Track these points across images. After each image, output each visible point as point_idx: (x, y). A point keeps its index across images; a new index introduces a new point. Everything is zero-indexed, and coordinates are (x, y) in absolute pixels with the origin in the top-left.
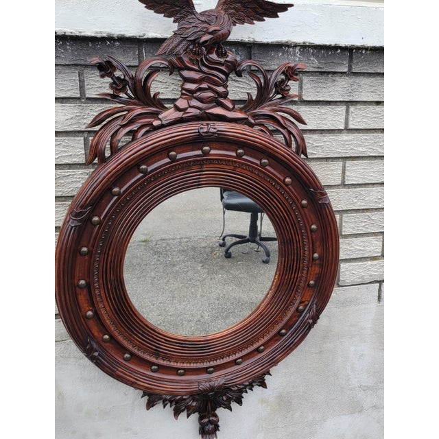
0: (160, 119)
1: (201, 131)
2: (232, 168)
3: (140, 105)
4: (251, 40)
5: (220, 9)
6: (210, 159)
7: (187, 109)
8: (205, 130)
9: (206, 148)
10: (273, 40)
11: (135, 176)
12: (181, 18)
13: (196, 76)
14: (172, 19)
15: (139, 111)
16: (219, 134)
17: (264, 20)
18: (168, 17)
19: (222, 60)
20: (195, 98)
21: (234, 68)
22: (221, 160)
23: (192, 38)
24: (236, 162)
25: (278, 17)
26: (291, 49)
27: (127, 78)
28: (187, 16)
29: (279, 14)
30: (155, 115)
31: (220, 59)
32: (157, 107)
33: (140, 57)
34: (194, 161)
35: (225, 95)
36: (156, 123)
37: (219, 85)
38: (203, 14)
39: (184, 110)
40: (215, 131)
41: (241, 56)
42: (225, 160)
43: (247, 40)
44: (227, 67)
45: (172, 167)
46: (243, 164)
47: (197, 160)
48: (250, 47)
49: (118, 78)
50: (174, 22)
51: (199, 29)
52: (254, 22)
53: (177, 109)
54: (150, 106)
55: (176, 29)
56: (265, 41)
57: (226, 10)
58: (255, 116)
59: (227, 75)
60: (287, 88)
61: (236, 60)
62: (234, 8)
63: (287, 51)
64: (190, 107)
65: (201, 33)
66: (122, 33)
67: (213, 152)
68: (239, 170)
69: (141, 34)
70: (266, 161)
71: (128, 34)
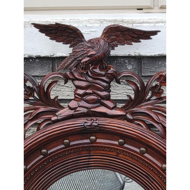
0: (57, 116)
1: (86, 124)
2: (115, 154)
3: (44, 105)
4: (137, 54)
5: (103, 37)
6: (96, 146)
7: (77, 108)
8: (89, 124)
9: (93, 138)
11: (38, 157)
12: (74, 44)
13: (84, 84)
14: (69, 45)
15: (42, 109)
16: (100, 127)
17: (140, 42)
18: (65, 44)
19: (103, 73)
20: (84, 100)
21: (115, 77)
22: (105, 147)
24: (117, 149)
27: (34, 87)
28: (78, 43)
29: (151, 37)
30: (53, 113)
31: (101, 72)
32: (56, 107)
33: (53, 69)
34: (83, 147)
35: (108, 98)
36: (54, 118)
37: (101, 90)
38: (90, 41)
39: (74, 109)
40: (96, 124)
41: (133, 65)
42: (108, 147)
44: (108, 77)
45: (65, 151)
46: (123, 151)
47: (86, 147)
49: (29, 87)
50: (70, 47)
52: (133, 43)
54: (51, 106)
56: (148, 54)
58: (133, 114)
59: (109, 83)
62: (115, 35)
64: (79, 107)
66: (38, 54)
67: (98, 141)
68: (121, 156)
69: (52, 54)
70: (144, 149)
71: (43, 55)
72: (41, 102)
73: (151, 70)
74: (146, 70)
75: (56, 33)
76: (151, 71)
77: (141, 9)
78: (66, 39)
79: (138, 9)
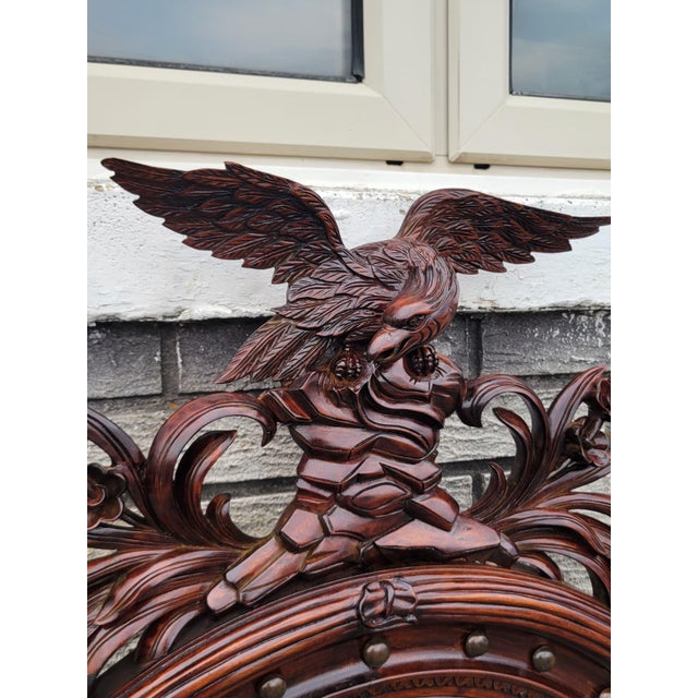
0: (232, 585)
1: (368, 613)
3: (165, 543)
4: (487, 306)
6: (388, 682)
7: (317, 542)
8: (380, 609)
9: (376, 648)
10: (543, 304)
12: (297, 268)
13: (349, 439)
14: (270, 272)
17: (532, 260)
18: (256, 266)
19: (423, 386)
20: (345, 505)
21: (456, 404)
22: (421, 678)
23: (336, 331)
24: (464, 677)
25: (569, 248)
26: (584, 318)
27: (122, 467)
28: (317, 263)
29: (572, 242)
31: (417, 386)
33: (166, 367)
35: (433, 486)
36: (219, 597)
39: (307, 547)
40: (408, 605)
42: (433, 678)
43: (475, 308)
44: (438, 404)
48: (478, 321)
50: (276, 280)
51: (355, 303)
52: (506, 264)
53: (288, 545)
54: (199, 543)
55: (283, 303)
56: (523, 306)
57: (431, 240)
59: (436, 425)
60: (599, 441)
61: (461, 380)
62: (453, 233)
63: (574, 325)
64: (327, 533)
65: (362, 313)
66: (110, 311)
68: (471, 692)
69: (170, 310)
70: (547, 654)
71: (129, 313)
72: (153, 532)
73: (513, 358)
74: (497, 358)
75: (221, 216)
76: (510, 363)
77: (399, 163)
78: (261, 245)
79: (390, 163)
